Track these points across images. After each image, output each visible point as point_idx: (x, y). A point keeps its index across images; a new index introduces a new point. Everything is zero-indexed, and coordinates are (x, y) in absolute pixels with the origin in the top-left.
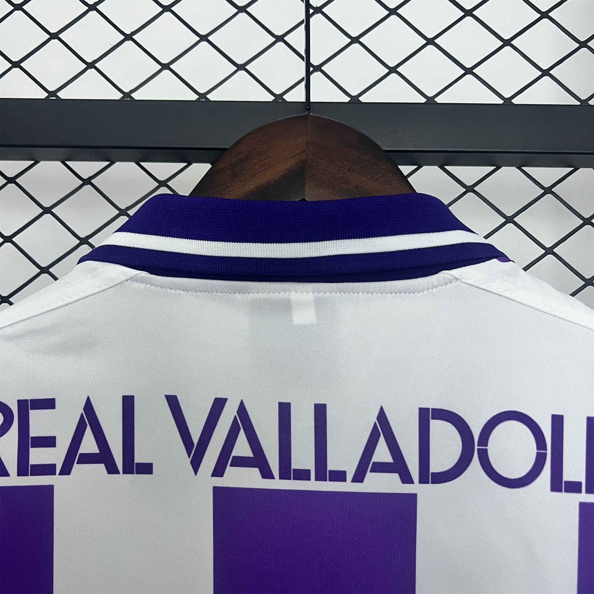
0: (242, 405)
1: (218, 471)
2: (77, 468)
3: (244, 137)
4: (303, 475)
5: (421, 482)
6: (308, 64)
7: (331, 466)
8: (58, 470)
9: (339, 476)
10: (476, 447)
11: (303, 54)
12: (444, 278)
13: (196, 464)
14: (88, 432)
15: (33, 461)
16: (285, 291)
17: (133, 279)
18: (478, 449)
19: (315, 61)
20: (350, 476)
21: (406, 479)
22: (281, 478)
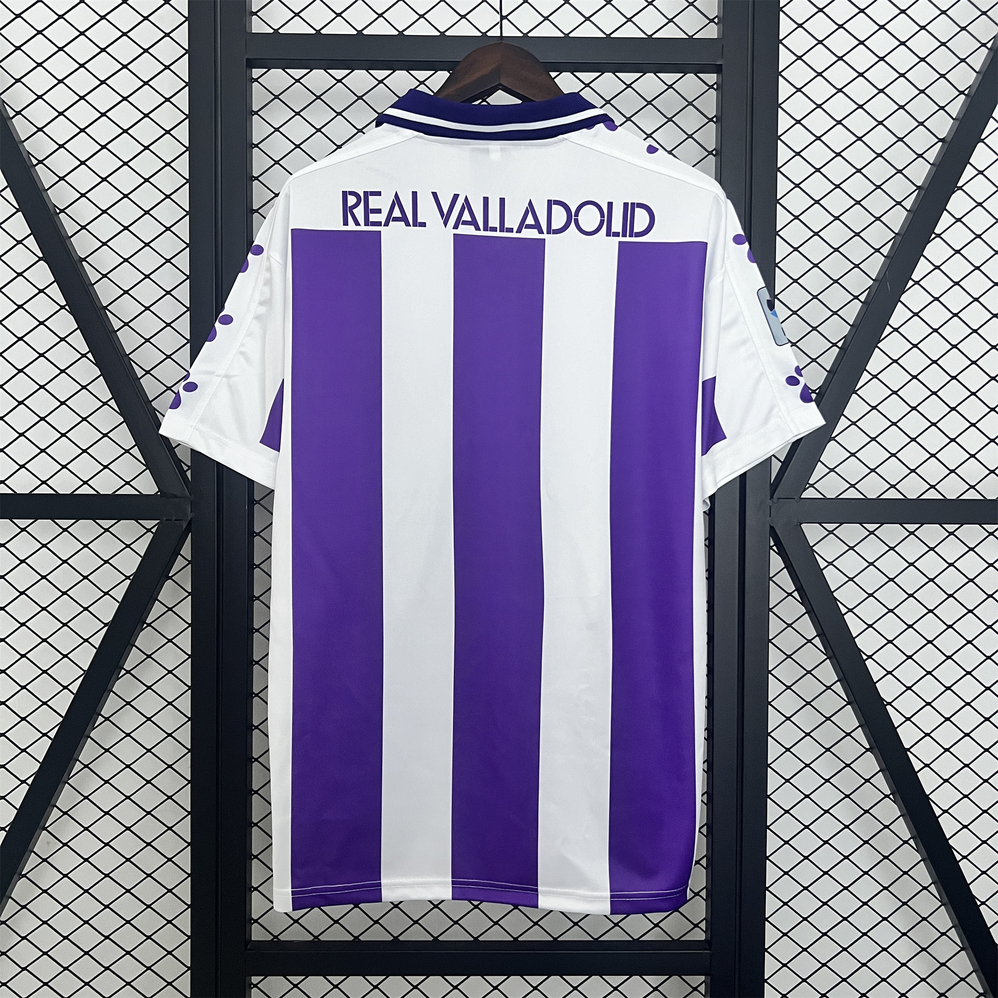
0: (466, 198)
1: (456, 227)
2: (391, 223)
3: (469, 55)
4: (494, 229)
5: (547, 233)
6: (501, 16)
7: (506, 226)
8: (383, 224)
9: (510, 230)
10: (573, 217)
11: (499, 11)
12: (560, 138)
13: (445, 224)
14: (397, 207)
15: (371, 220)
16: (487, 144)
17: (416, 137)
18: (574, 219)
19: (504, 14)
20: (515, 230)
21: (541, 232)
22: (484, 230)
